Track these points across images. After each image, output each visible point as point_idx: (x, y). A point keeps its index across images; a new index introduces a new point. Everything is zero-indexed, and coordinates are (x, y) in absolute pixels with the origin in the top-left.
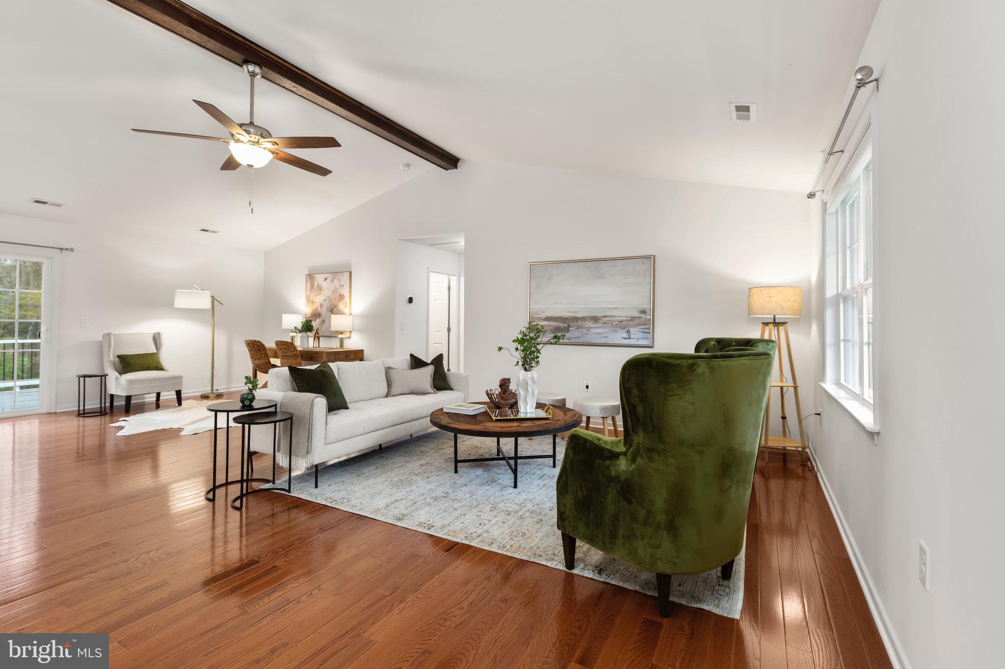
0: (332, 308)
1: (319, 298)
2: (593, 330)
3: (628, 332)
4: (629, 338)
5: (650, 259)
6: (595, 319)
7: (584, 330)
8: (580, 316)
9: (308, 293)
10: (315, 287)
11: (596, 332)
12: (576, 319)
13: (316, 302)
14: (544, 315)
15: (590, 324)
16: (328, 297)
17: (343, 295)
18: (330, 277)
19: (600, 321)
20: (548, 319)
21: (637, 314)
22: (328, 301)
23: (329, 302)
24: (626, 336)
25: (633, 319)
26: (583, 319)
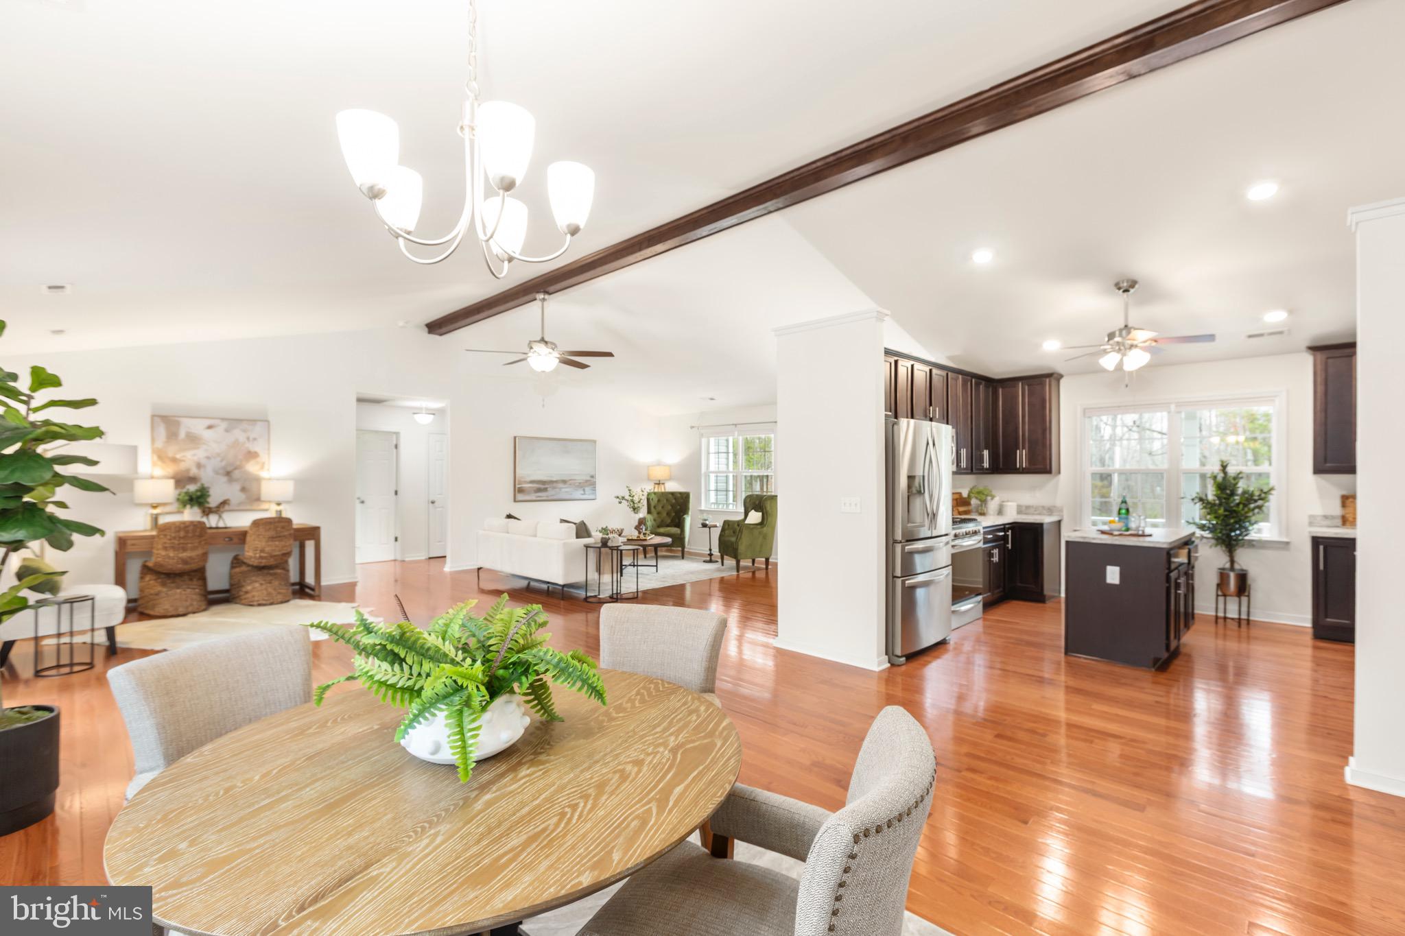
0: (229, 469)
1: (194, 455)
2: (563, 490)
3: (584, 490)
4: (584, 494)
5: (595, 442)
6: (564, 482)
7: (557, 490)
8: (554, 479)
9: (159, 444)
10: (182, 435)
11: (565, 491)
12: (552, 482)
13: (184, 461)
14: (529, 479)
15: (561, 485)
16: (218, 455)
17: (256, 453)
18: (224, 425)
19: (568, 483)
20: (532, 482)
21: (588, 478)
22: (219, 459)
23: (222, 461)
24: (583, 493)
25: (587, 481)
26: (556, 482)
